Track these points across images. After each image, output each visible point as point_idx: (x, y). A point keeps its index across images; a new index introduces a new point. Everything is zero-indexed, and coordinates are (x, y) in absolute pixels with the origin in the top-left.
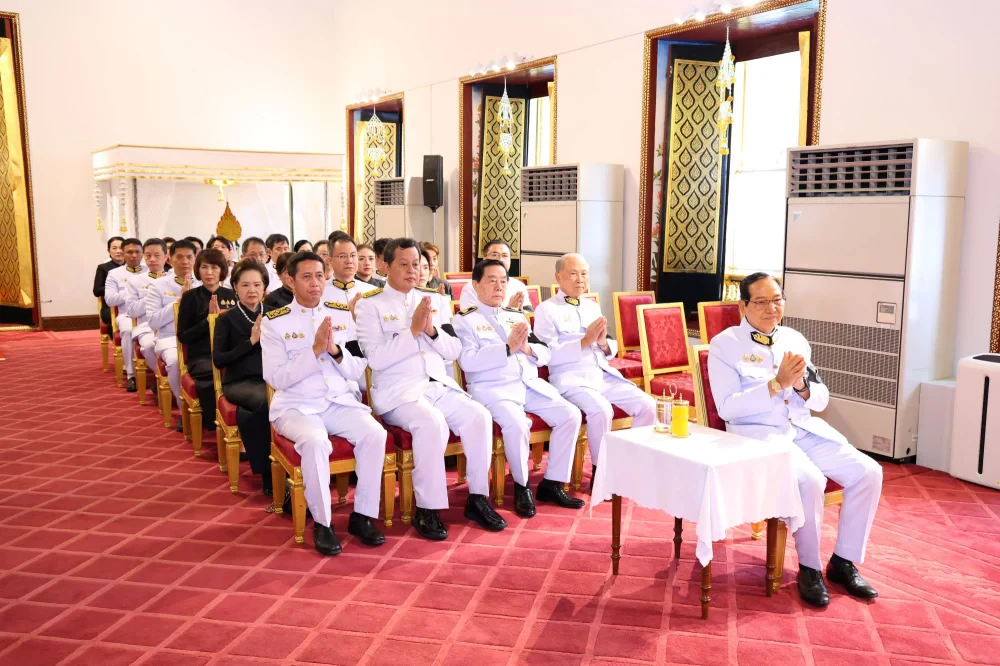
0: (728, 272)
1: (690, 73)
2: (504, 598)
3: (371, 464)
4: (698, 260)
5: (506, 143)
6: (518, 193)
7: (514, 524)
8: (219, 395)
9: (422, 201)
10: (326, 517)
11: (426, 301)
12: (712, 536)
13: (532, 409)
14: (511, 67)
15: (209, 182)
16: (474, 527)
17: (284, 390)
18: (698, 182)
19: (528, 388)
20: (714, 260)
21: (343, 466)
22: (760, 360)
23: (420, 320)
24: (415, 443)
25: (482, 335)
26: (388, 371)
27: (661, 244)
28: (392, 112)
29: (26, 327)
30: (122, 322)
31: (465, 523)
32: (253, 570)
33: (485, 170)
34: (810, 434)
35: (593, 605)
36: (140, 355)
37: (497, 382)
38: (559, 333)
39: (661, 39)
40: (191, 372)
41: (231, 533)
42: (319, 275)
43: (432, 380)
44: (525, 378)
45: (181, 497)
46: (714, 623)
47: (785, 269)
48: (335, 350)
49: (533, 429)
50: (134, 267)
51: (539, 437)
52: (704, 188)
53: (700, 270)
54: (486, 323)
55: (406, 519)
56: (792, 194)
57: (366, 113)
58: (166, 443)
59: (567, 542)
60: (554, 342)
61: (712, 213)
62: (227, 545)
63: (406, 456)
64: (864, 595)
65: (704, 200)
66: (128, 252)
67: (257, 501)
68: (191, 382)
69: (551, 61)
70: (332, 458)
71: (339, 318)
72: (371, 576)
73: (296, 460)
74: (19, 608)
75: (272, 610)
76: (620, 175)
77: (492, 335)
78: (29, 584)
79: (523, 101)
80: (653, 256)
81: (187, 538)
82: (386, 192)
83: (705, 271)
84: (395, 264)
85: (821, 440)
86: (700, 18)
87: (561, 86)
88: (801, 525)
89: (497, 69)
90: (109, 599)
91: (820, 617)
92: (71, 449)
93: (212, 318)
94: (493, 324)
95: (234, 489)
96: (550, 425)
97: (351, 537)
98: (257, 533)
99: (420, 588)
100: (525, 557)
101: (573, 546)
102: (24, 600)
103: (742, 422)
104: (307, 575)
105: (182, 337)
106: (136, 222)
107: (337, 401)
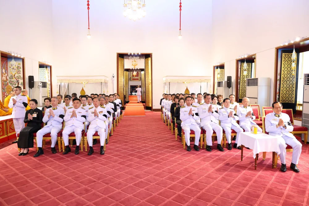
0: (298, 103)
1: (287, 56)
2: (217, 161)
3: (198, 136)
4: (289, 99)
5: (245, 73)
6: (246, 84)
7: (227, 151)
8: (175, 122)
9: (227, 86)
10: (189, 144)
11: (211, 106)
12: (256, 153)
13: (233, 128)
14: (246, 56)
15: (184, 82)
16: (218, 150)
17: (184, 121)
18: (289, 81)
19: (232, 124)
20: (294, 100)
21: (192, 136)
22: (276, 120)
23: (210, 109)
24: (206, 133)
25: (223, 113)
26: (204, 119)
27: (279, 96)
28: (222, 67)
29: (150, 111)
30: (164, 109)
31: (216, 149)
32: (175, 152)
33: (241, 79)
34: (286, 136)
35: (234, 165)
36: (166, 116)
37: (226, 123)
38: (241, 114)
39: (279, 49)
40: (172, 119)
41: (173, 146)
42: (190, 100)
43: (212, 121)
44: (232, 122)
45: (167, 140)
46: (257, 171)
47: (303, 102)
48: (193, 114)
49: (232, 133)
50: (167, 99)
51: (234, 135)
52: (291, 83)
53: (290, 102)
54: (225, 111)
55: (205, 147)
56: (305, 84)
57: (217, 67)
58: (168, 131)
59: (235, 155)
60: (240, 116)
61: (293, 89)
62: (172, 147)
63: (205, 135)
64: (297, 171)
65: (291, 86)
66: (166, 96)
67: (179, 142)
68: (172, 120)
69: (255, 55)
70: (190, 134)
71: (193, 108)
72: (194, 155)
73: (184, 133)
74: (140, 151)
75: (176, 157)
76: (269, 80)
77: (226, 113)
78: (141, 149)
79: (251, 63)
80: (277, 99)
81: (166, 146)
82: (220, 84)
83: (291, 102)
84: (206, 98)
85: (289, 137)
86: (287, 44)
87: (257, 60)
88: (279, 154)
89: (243, 57)
90: (151, 152)
91: (283, 174)
92: (152, 131)
93: (175, 108)
94: (226, 111)
95: (176, 139)
96: (236, 132)
97: (194, 149)
98: (178, 147)
99: (202, 158)
100: (226, 156)
101: (236, 156)
102: (140, 150)
103: (271, 133)
104: (183, 153)
105: (171, 112)
106: (169, 91)
107: (193, 124)
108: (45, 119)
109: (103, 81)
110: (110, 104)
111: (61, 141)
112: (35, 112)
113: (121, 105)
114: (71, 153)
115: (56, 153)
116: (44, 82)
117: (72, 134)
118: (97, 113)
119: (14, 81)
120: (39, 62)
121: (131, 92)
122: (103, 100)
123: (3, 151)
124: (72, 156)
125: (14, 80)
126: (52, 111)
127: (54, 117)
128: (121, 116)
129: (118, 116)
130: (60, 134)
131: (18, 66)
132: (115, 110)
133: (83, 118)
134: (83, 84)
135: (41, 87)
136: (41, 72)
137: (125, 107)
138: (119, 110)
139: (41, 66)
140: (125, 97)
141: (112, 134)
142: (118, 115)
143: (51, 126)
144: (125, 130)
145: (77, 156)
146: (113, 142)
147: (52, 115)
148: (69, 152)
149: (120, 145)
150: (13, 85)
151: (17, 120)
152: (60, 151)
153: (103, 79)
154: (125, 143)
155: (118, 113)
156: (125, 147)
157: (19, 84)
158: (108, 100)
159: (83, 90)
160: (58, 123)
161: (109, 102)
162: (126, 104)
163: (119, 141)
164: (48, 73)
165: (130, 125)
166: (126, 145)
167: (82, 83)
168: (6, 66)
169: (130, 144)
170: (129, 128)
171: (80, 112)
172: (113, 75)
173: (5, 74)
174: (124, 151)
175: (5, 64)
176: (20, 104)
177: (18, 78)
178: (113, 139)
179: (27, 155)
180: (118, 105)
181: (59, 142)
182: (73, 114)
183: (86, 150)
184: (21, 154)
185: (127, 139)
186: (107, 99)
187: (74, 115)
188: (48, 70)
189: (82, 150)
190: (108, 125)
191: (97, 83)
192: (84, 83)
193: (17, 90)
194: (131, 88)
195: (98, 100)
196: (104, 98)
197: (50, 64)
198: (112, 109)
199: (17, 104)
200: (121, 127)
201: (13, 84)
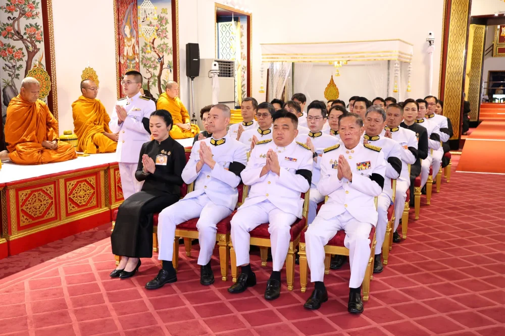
108: (188, 173)
109: (394, 57)
110: (404, 132)
111: (228, 248)
112: (163, 151)
113: (445, 137)
114: (254, 292)
115: (212, 283)
116: (226, 60)
117: (261, 231)
118: (349, 169)
119: (153, 59)
120: (217, 5)
121: (491, 92)
122: (376, 121)
123: (83, 254)
124: (256, 303)
125: (152, 55)
126: (209, 148)
127: (211, 168)
128: (445, 173)
129: (430, 174)
130: (224, 226)
131: (162, 15)
132: (421, 152)
133: (301, 179)
134: (333, 65)
135: (216, 76)
136: (224, 34)
137: (464, 141)
138: (436, 153)
139: (223, 17)
140: (466, 107)
141: (404, 237)
142: (431, 171)
143: (204, 196)
144: (453, 222)
145: (270, 306)
146: (404, 266)
147: (206, 160)
148: (250, 288)
149: (425, 286)
150: (150, 70)
151: (128, 167)
152: (224, 278)
153: (393, 51)
154: (446, 281)
155: (434, 162)
156: (444, 296)
157: (164, 66)
158: (397, 119)
159: (332, 83)
160: (225, 189)
161: (403, 125)
162: (470, 130)
163: (425, 266)
164: (242, 36)
165: (474, 208)
166: (447, 290)
167: (331, 65)
168: (132, 16)
169: (463, 284)
170: (468, 219)
171: (291, 159)
172: (432, 37)
173: (130, 40)
174: (439, 314)
175: (130, 12)
176: (135, 120)
177: (162, 49)
178: (405, 257)
179: (133, 279)
180: (435, 137)
181: (222, 250)
182: (268, 163)
183: (303, 289)
184: (116, 275)
185: (454, 263)
186: (396, 115)
187: (271, 166)
188: (242, 27)
189: (290, 288)
190: (385, 209)
191: (376, 64)
192: (336, 63)
193: (129, 82)
194: (489, 80)
195: (357, 122)
196: (380, 112)
197: (245, 10)
198: (411, 149)
199: (127, 121)
200: (439, 210)
201: (150, 67)
